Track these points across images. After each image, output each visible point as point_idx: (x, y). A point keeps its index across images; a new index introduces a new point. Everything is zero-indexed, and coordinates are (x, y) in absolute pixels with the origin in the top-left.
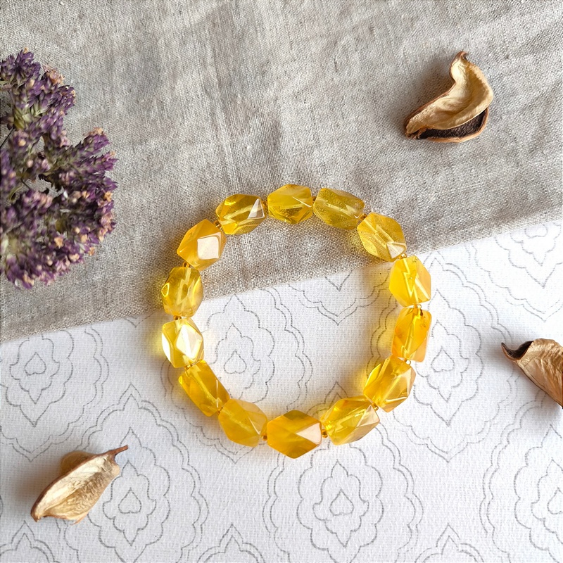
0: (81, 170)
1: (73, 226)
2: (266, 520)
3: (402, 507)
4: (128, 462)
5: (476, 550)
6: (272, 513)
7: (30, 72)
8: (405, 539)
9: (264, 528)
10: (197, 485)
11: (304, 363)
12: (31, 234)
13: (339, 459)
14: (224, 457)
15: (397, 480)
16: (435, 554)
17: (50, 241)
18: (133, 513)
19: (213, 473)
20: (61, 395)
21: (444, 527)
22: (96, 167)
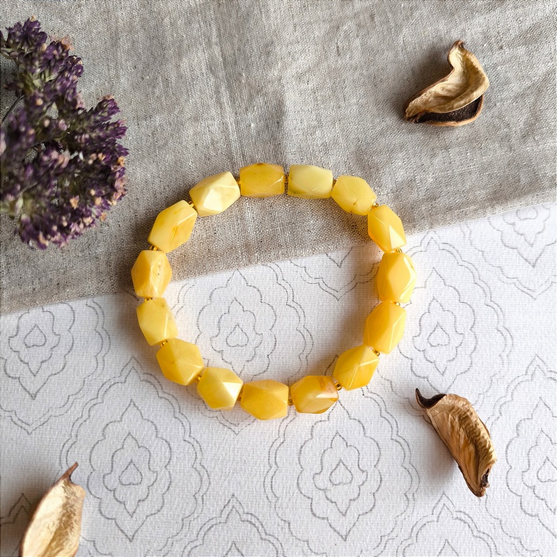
0: (94, 135)
1: (88, 189)
2: (267, 490)
3: (399, 477)
4: (129, 433)
5: (470, 517)
6: (273, 483)
7: (38, 39)
8: (403, 507)
9: (265, 499)
10: (199, 457)
11: (305, 336)
12: (47, 193)
13: (338, 430)
14: (226, 428)
15: (394, 450)
16: (431, 522)
17: (65, 202)
18: (134, 484)
19: (215, 444)
20: (61, 367)
21: (439, 496)
22: (108, 132)
